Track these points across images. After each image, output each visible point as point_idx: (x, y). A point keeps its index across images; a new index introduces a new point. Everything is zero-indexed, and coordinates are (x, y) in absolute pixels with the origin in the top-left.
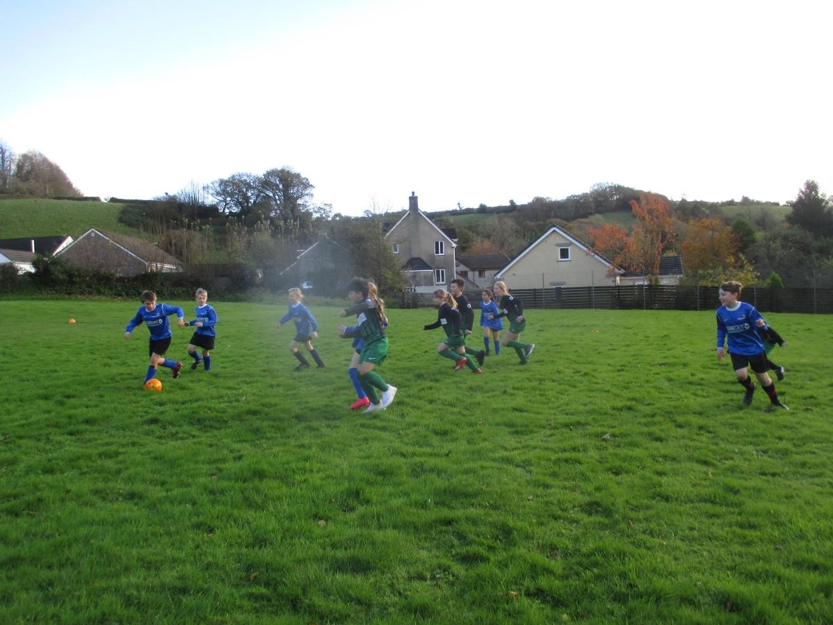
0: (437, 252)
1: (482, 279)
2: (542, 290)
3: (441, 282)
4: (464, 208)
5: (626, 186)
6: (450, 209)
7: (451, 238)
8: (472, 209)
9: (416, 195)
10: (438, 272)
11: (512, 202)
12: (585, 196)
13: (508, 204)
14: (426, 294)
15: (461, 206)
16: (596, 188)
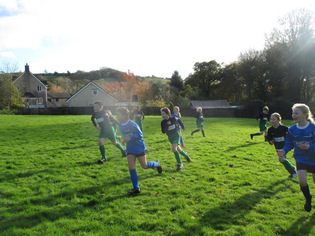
0: (38, 90)
1: (58, 102)
2: (86, 107)
3: (40, 103)
4: (48, 73)
5: (113, 69)
6: (42, 73)
7: (45, 85)
8: (52, 74)
9: (28, 65)
10: (39, 99)
11: (68, 72)
12: (98, 71)
13: (67, 73)
14: (34, 108)
15: (46, 72)
16: (102, 68)
